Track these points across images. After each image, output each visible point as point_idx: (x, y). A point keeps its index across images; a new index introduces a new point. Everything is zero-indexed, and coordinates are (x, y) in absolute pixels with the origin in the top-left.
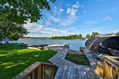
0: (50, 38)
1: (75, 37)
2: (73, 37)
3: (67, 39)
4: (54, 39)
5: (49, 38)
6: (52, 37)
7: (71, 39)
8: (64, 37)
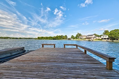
0: (36, 39)
1: (61, 38)
2: (60, 38)
3: (54, 39)
4: (40, 39)
5: (34, 38)
6: (39, 38)
7: (58, 39)
8: (51, 37)
